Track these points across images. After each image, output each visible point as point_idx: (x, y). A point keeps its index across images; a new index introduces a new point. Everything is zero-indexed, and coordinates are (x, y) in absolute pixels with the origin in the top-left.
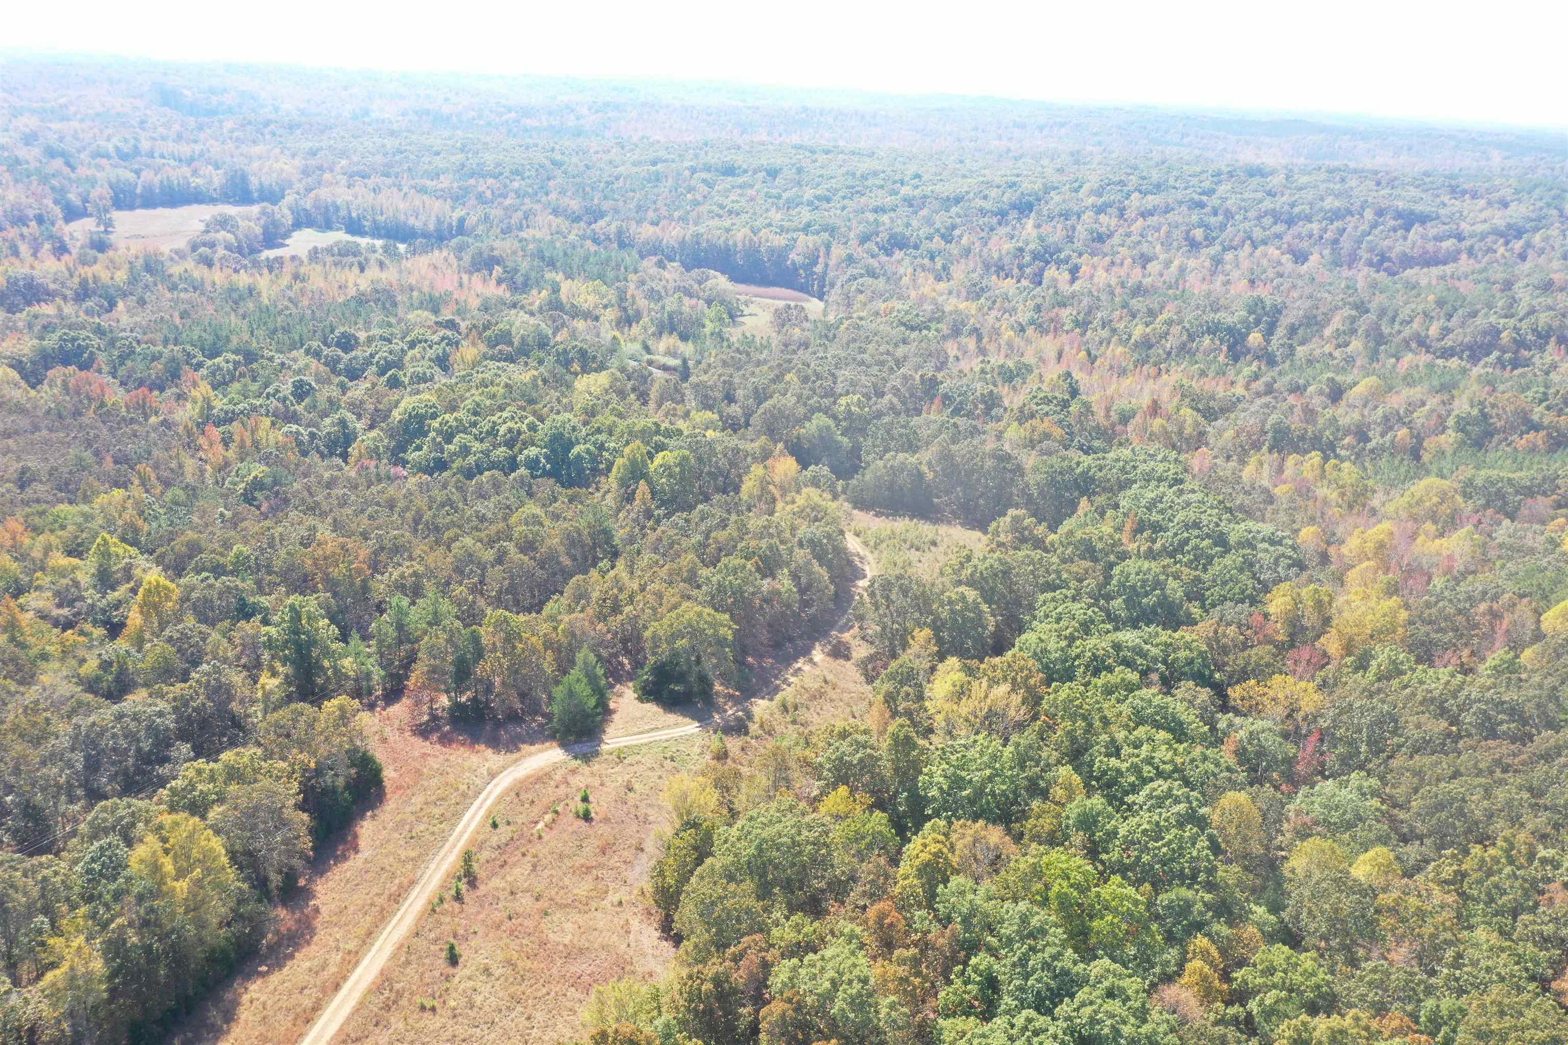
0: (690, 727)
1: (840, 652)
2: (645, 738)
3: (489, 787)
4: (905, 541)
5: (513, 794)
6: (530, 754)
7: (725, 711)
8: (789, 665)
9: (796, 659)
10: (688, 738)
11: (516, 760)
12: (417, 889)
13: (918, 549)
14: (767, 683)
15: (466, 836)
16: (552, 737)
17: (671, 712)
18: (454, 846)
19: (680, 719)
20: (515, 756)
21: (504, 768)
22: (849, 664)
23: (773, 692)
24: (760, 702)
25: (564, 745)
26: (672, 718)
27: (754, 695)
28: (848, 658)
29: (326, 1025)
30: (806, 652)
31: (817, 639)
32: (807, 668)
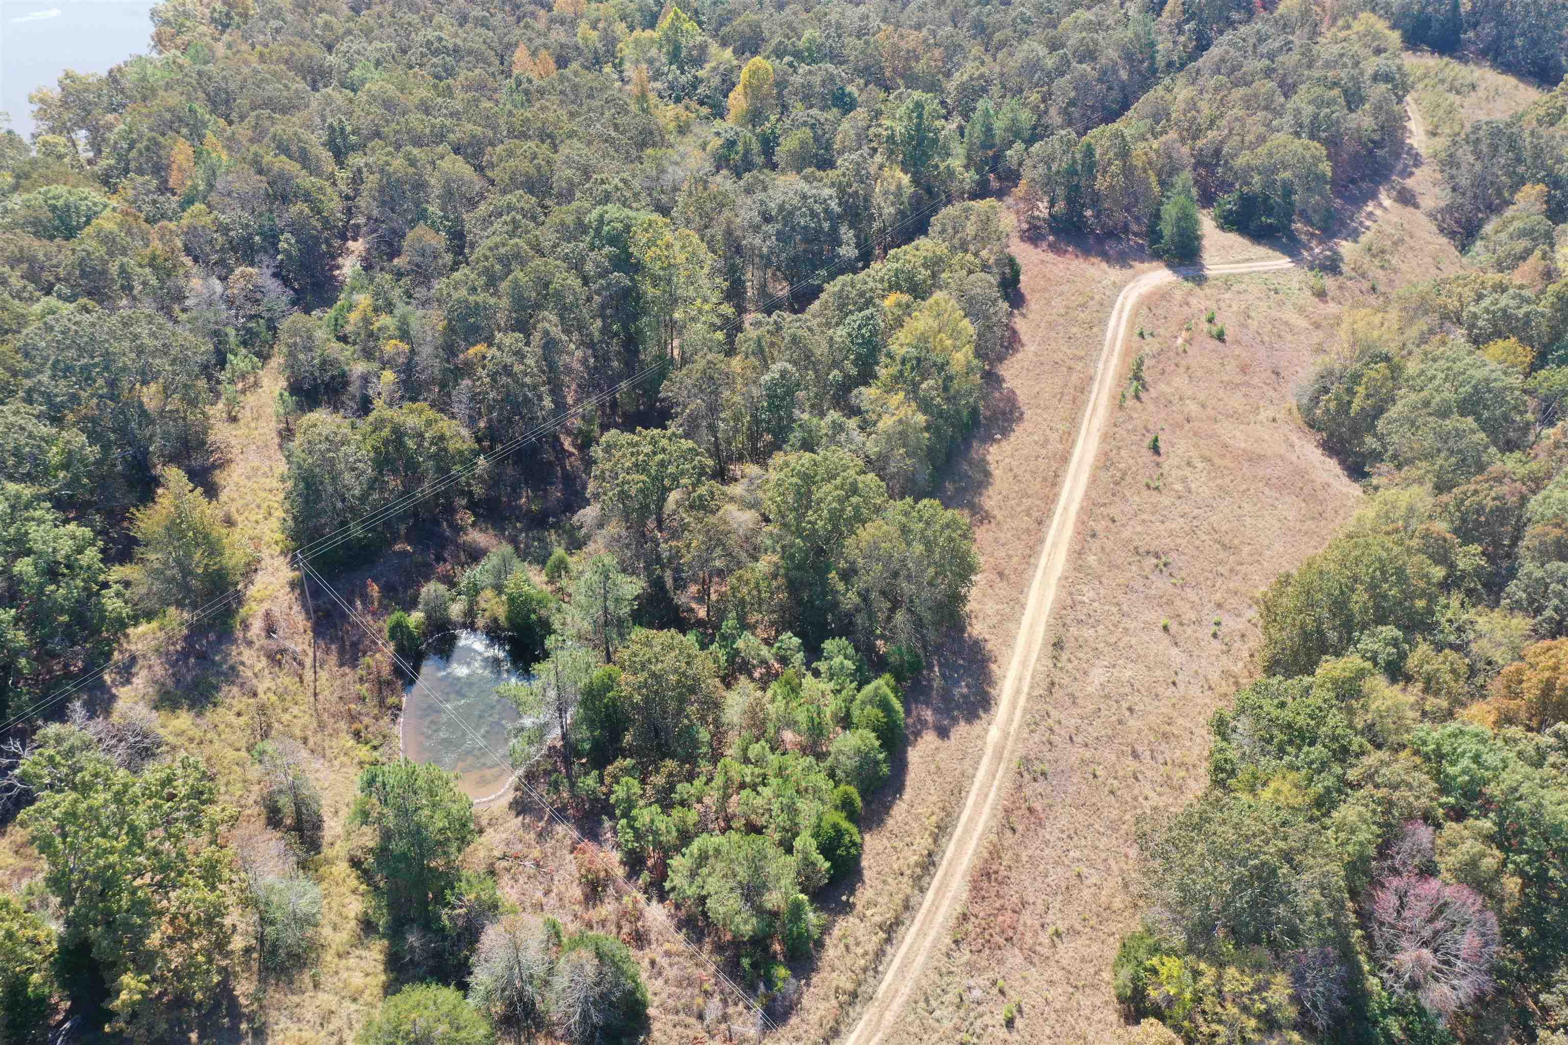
0: (1283, 262)
1: (1407, 199)
2: (1243, 268)
3: (1120, 299)
4: (1442, 81)
5: (1145, 311)
6: (1144, 272)
7: (1312, 249)
8: (1360, 208)
9: (1365, 203)
10: (1285, 272)
11: (1134, 277)
12: (1095, 387)
13: (1458, 93)
14: (1343, 224)
15: (1119, 343)
16: (1156, 256)
17: (1259, 244)
18: (1112, 350)
19: (1271, 252)
20: (1130, 272)
21: (1126, 282)
22: (1418, 213)
23: (1354, 235)
24: (1344, 243)
25: (1170, 266)
26: (1261, 251)
27: (1334, 235)
28: (1416, 206)
29: (1071, 492)
30: (1374, 196)
31: (1380, 183)
32: (1378, 212)
